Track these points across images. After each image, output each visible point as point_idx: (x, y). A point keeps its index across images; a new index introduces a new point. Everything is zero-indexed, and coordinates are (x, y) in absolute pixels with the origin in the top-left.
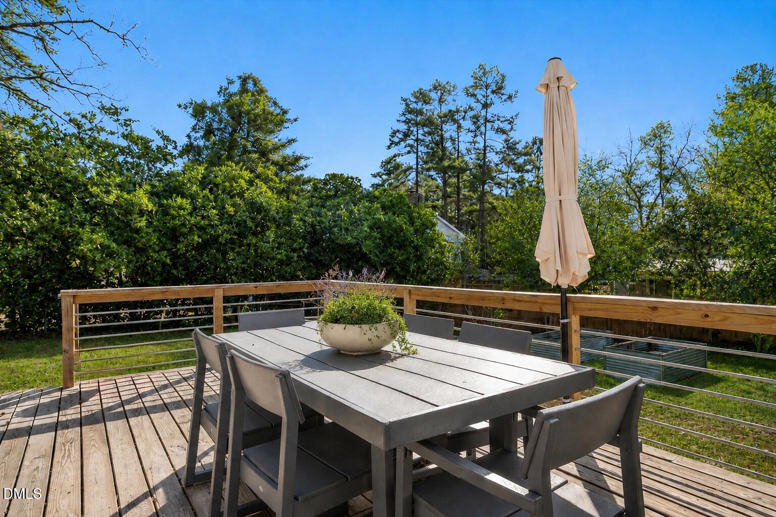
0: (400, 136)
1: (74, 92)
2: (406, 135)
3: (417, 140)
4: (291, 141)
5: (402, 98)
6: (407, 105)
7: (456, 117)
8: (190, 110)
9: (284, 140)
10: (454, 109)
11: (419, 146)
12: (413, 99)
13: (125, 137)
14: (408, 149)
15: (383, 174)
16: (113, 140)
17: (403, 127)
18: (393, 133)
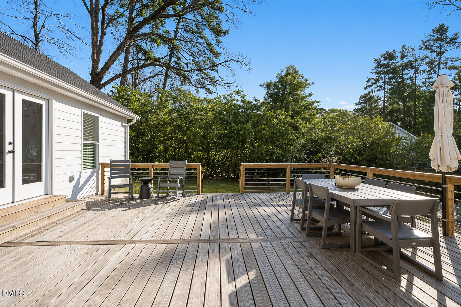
0: (374, 81)
1: (225, 86)
2: (377, 81)
3: (385, 82)
4: (310, 95)
5: (374, 59)
6: (378, 63)
7: (414, 65)
8: (265, 86)
9: (307, 94)
10: (412, 59)
11: (386, 85)
12: (382, 59)
13: (243, 102)
14: (378, 88)
15: (362, 103)
16: (238, 103)
17: (374, 76)
18: (368, 80)
